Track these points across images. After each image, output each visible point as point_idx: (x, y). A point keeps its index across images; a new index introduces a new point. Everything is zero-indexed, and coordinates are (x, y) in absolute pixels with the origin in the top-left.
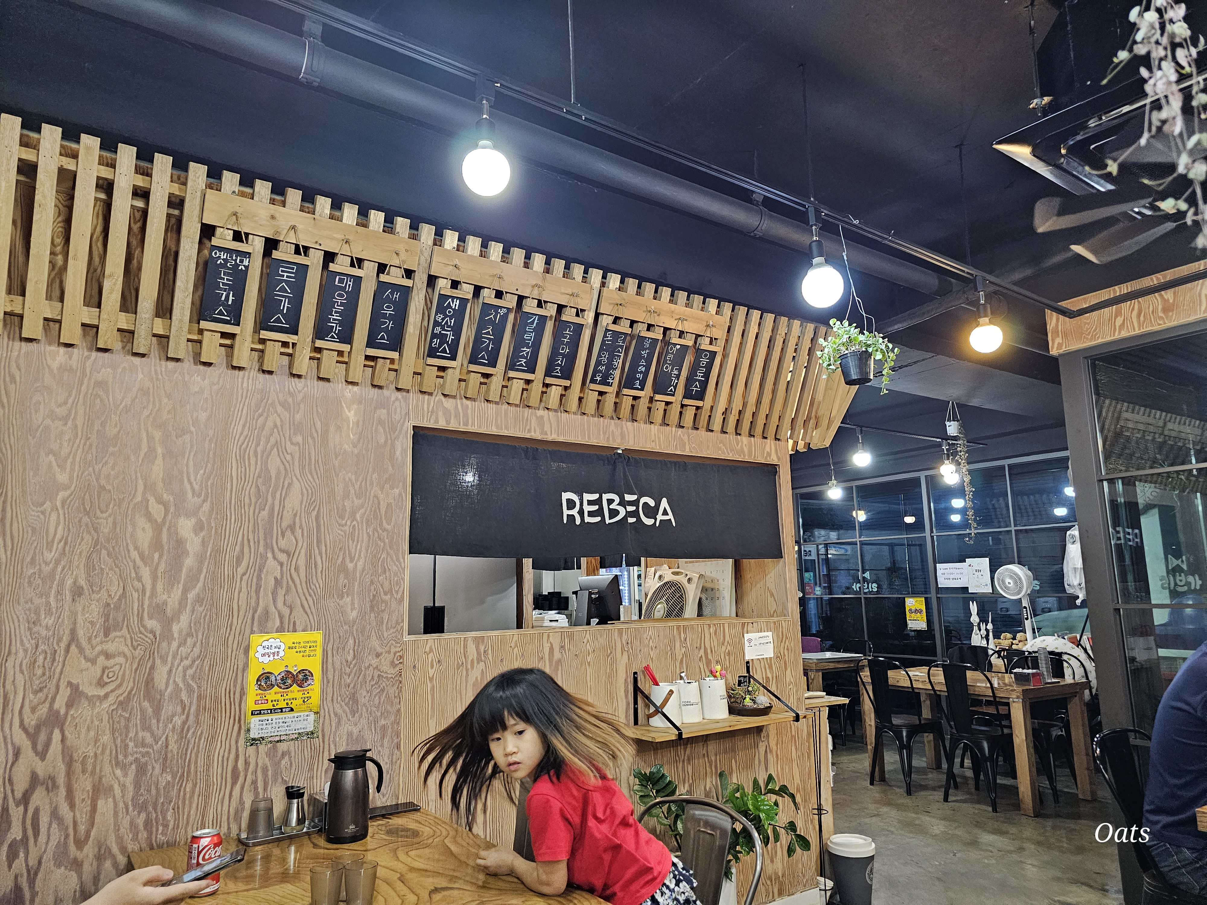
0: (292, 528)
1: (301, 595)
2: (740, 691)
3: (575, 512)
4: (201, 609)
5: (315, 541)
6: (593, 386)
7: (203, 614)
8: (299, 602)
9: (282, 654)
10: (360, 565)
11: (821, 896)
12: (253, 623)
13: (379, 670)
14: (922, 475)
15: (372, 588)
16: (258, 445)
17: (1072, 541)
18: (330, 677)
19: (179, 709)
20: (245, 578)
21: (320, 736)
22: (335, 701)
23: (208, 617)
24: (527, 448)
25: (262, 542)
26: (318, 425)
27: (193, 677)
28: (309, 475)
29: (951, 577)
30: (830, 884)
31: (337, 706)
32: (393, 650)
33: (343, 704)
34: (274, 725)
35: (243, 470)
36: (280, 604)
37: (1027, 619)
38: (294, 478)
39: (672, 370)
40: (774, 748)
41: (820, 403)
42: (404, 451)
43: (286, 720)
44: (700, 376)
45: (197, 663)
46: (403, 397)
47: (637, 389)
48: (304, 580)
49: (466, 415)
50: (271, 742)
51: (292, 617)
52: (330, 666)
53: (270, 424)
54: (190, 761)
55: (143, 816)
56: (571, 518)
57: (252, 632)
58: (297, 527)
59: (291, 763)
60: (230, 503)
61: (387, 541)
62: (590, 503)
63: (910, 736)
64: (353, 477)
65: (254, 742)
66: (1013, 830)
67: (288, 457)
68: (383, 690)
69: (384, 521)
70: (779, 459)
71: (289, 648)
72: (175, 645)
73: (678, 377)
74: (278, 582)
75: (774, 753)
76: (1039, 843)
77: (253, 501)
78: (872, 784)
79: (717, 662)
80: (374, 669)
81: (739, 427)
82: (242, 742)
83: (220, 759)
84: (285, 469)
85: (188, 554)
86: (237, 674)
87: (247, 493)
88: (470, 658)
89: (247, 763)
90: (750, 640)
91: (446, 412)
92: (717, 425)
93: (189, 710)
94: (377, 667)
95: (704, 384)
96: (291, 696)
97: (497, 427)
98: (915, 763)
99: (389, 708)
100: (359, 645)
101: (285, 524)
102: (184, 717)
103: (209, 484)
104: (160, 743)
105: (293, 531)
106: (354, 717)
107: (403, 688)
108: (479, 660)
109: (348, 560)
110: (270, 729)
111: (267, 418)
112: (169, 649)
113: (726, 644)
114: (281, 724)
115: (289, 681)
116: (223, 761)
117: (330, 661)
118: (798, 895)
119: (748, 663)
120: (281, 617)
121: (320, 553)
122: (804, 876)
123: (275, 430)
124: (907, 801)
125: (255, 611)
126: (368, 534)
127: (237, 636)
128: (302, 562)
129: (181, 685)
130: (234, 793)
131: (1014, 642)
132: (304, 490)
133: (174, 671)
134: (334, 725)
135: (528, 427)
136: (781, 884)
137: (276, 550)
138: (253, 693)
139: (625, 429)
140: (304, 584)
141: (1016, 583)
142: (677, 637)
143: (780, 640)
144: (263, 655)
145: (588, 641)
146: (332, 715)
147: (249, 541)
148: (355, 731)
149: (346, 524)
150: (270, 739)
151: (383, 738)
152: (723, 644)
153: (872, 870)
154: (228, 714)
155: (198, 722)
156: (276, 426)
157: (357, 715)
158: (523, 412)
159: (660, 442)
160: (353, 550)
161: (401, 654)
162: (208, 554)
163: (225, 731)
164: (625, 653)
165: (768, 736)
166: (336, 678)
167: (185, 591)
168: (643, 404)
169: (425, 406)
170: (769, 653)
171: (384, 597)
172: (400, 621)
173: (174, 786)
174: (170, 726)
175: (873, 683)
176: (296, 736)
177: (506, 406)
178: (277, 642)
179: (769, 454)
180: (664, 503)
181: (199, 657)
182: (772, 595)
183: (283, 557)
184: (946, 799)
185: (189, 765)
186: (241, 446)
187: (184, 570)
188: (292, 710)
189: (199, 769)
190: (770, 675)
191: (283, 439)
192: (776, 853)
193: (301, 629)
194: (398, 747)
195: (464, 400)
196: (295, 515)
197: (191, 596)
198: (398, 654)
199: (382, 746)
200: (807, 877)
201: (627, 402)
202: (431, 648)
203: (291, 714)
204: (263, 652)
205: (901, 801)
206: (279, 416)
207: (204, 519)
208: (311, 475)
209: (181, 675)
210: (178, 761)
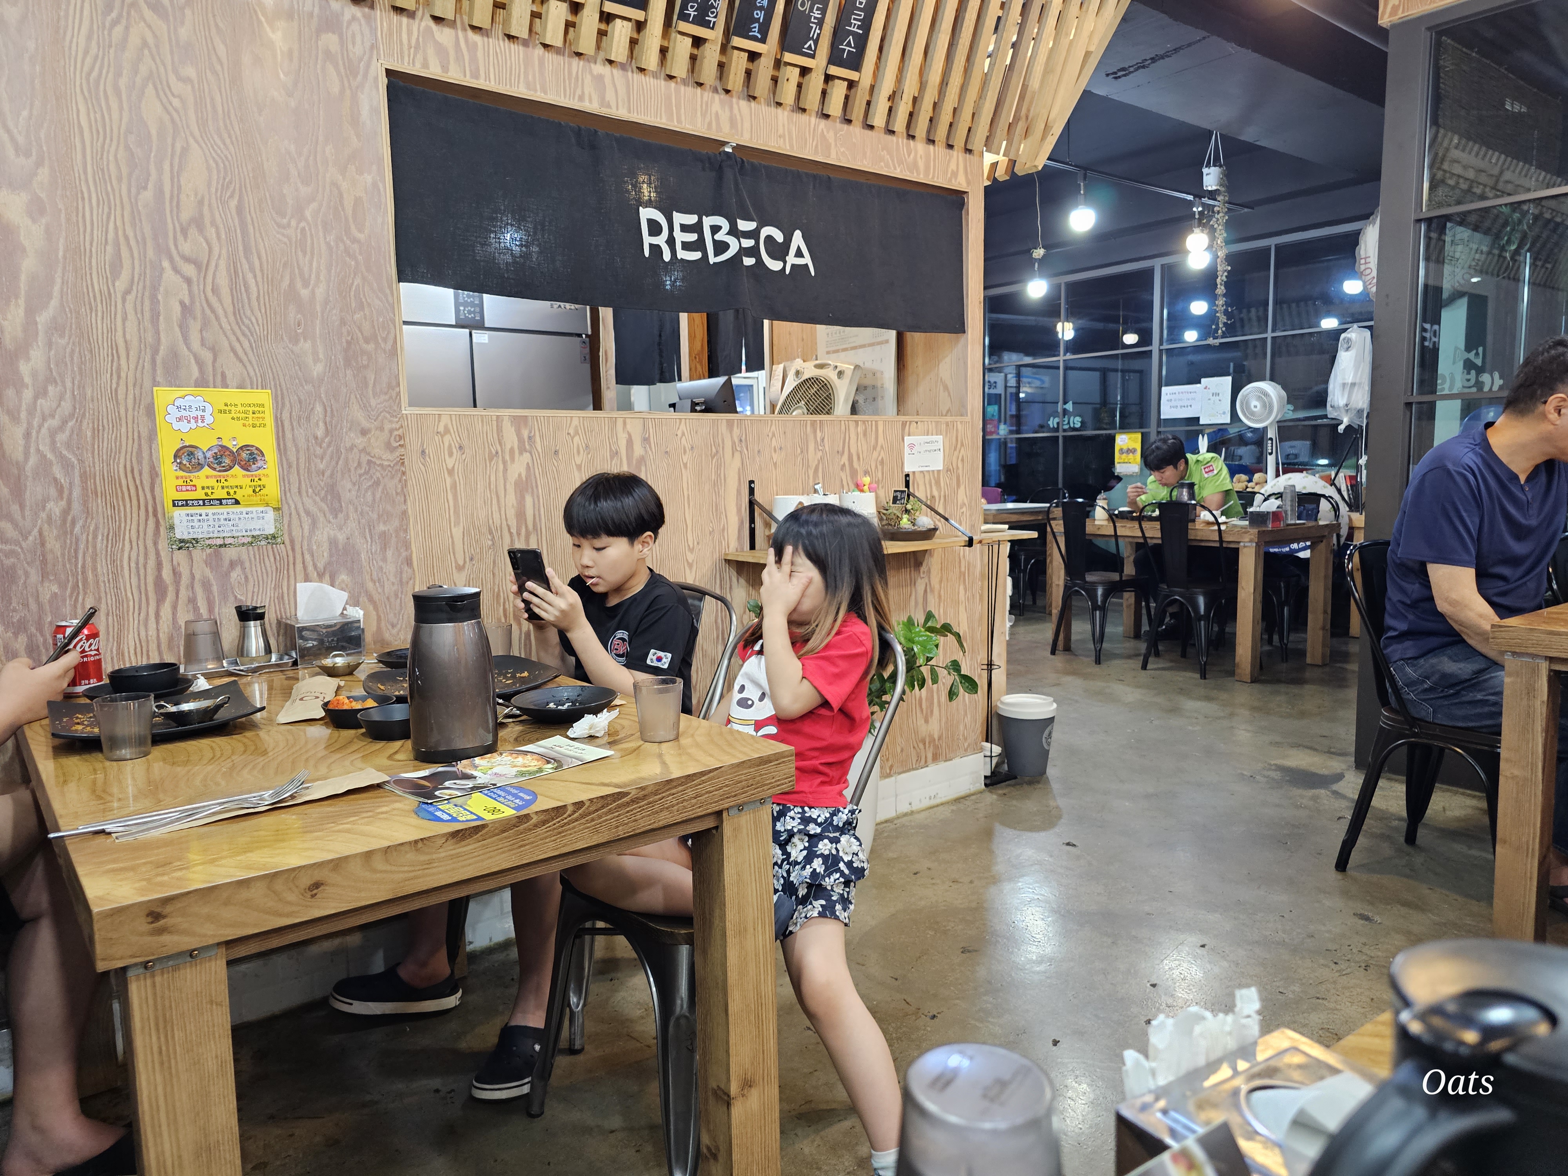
0: (198, 222)
1: (229, 333)
2: (895, 509)
3: (661, 240)
4: (62, 342)
5: (241, 248)
6: (683, 26)
7: (68, 350)
8: (226, 344)
9: (209, 420)
10: (320, 292)
11: (985, 763)
12: (154, 369)
13: (369, 454)
14: (1157, 264)
15: (344, 330)
16: (118, 75)
17: (1346, 346)
18: (293, 459)
19: (53, 492)
20: (130, 298)
21: (287, 542)
22: (304, 494)
23: (76, 354)
24: (580, 129)
25: (150, 244)
26: (221, 50)
27: (68, 446)
28: (216, 137)
29: (1179, 403)
30: (997, 750)
31: (308, 502)
32: (387, 426)
33: (317, 499)
34: (211, 523)
35: (98, 116)
36: (196, 345)
37: (1271, 454)
38: (191, 141)
39: (811, 10)
40: (937, 586)
41: (1034, 93)
42: (375, 111)
43: (231, 516)
44: (855, 26)
45: (70, 424)
46: (364, 16)
47: (754, 39)
48: (230, 309)
49: (474, 59)
50: (210, 546)
51: (218, 365)
52: (289, 444)
53: (134, 40)
54: (83, 567)
55: (22, 639)
56: (656, 249)
57: (156, 384)
58: (207, 220)
59: (246, 578)
60: (85, 173)
61: (360, 258)
62: (685, 228)
63: (1106, 596)
64: (292, 148)
65: (183, 545)
66: (1224, 696)
67: (176, 102)
68: (377, 483)
69: (353, 227)
70: (968, 183)
71: (220, 411)
72: (28, 394)
73: (821, 23)
74: (186, 310)
75: (936, 593)
76: (1254, 709)
77: (125, 171)
78: (1053, 653)
79: (866, 473)
80: (361, 451)
81: (912, 125)
82: (163, 545)
83: (133, 565)
84: (173, 121)
85: (24, 250)
86: (140, 445)
87: (111, 158)
88: (508, 447)
89: (176, 574)
90: (912, 446)
91: (441, 50)
92: (879, 119)
93: (70, 494)
94: (364, 450)
95: (862, 42)
96: (232, 482)
97: (528, 87)
98: (1108, 629)
99: (389, 508)
100: (332, 416)
101: (185, 216)
102: (63, 503)
103: (42, 136)
104: (31, 538)
105: (201, 229)
106: (336, 517)
107: (409, 483)
108: (522, 450)
109: (299, 285)
110: (205, 527)
111: (127, 28)
112: (20, 400)
113: (878, 448)
114: (222, 522)
115: (227, 461)
116: (137, 568)
117: (289, 435)
118: (957, 761)
119: (907, 475)
120: (200, 364)
121: (252, 269)
122: (966, 739)
123: (146, 52)
124: (1096, 669)
125: (155, 352)
126: (328, 244)
127: (131, 388)
128: (223, 281)
129: (50, 456)
130: (162, 614)
131: (1250, 485)
132: (211, 162)
133: (34, 434)
134: (306, 527)
135: (579, 92)
136: (936, 747)
137: (177, 258)
138: (170, 476)
139: (736, 111)
140: (232, 318)
141: (1264, 405)
142: (811, 437)
143: (954, 447)
144: (180, 419)
145: (683, 434)
146: (303, 514)
147: (127, 238)
148: (341, 537)
149: (289, 225)
150: (208, 542)
151: (384, 548)
152: (875, 448)
153: (1050, 734)
154: (135, 502)
155: (87, 512)
156: (145, 44)
157: (341, 516)
158: (570, 65)
159: (791, 138)
160: (306, 269)
161: (400, 432)
162: (61, 254)
163: (134, 527)
164: (737, 455)
165: (929, 571)
166: (302, 461)
167: (31, 312)
168: (764, 69)
169: (405, 36)
170: (937, 463)
171: (365, 346)
172: (394, 383)
173: (64, 600)
174: (43, 515)
175: (1067, 533)
176: (250, 539)
177: (540, 50)
178: (198, 402)
179: (955, 174)
180: (798, 239)
181: (72, 416)
182: (946, 388)
183: (190, 270)
184: (1144, 667)
185: (83, 572)
186: (89, 74)
187: (23, 277)
188: (237, 502)
189: (101, 579)
190: (936, 493)
191: (162, 70)
192: (932, 712)
193: (235, 384)
194: (409, 562)
195: (470, 33)
196: (201, 203)
197: (43, 319)
198: (396, 433)
199: (384, 560)
200: (969, 741)
201: (739, 62)
202: (446, 427)
203: (237, 509)
204: (179, 415)
205: (1089, 670)
206: (149, 27)
207: (43, 195)
208: (221, 137)
209: (48, 441)
210: (64, 565)
